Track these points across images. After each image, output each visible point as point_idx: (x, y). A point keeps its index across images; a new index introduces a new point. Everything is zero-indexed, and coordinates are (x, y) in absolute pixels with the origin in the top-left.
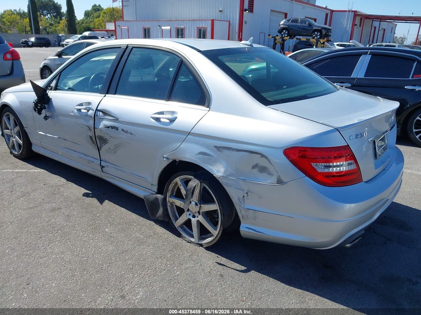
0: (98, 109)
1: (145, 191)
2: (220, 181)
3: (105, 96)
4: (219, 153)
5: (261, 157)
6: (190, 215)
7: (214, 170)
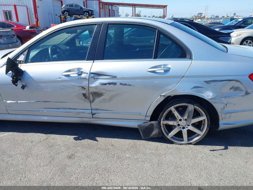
0: (91, 72)
1: (138, 122)
2: (210, 101)
3: (93, 62)
4: (208, 84)
5: (236, 82)
6: (180, 128)
7: (205, 96)
